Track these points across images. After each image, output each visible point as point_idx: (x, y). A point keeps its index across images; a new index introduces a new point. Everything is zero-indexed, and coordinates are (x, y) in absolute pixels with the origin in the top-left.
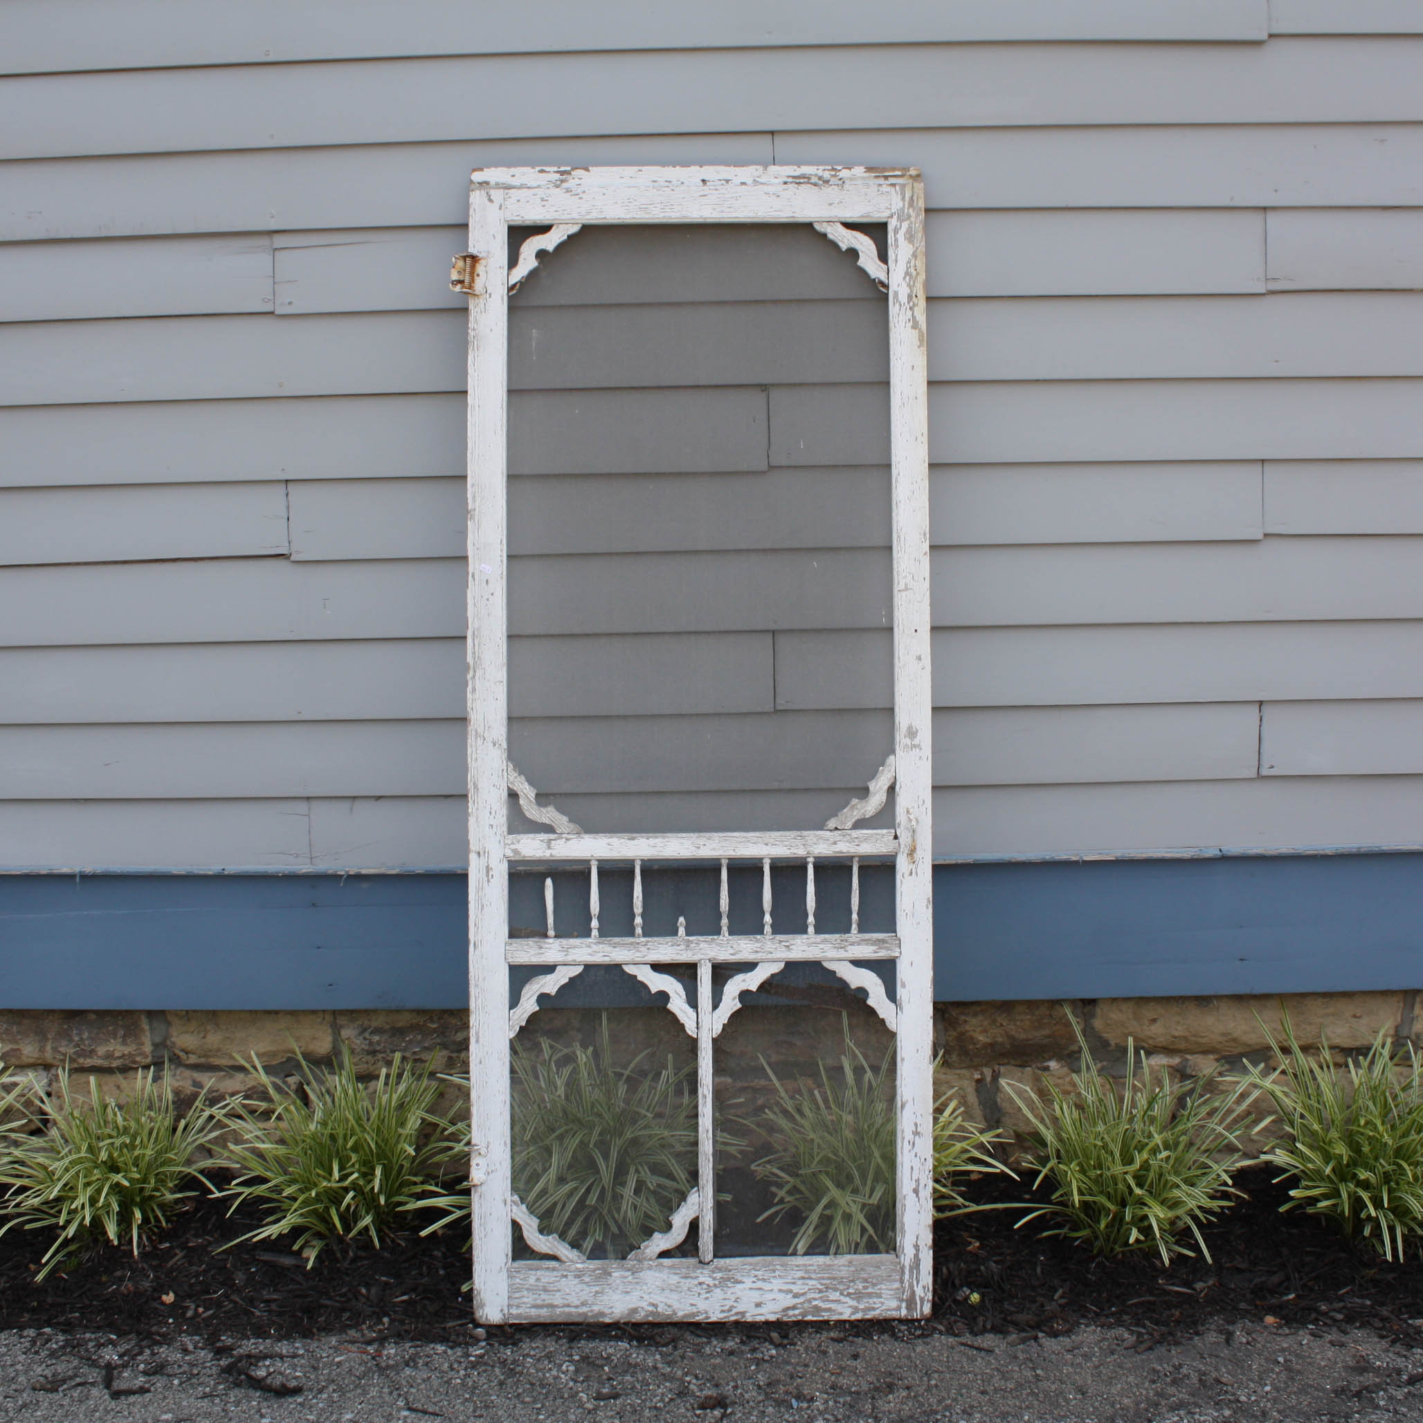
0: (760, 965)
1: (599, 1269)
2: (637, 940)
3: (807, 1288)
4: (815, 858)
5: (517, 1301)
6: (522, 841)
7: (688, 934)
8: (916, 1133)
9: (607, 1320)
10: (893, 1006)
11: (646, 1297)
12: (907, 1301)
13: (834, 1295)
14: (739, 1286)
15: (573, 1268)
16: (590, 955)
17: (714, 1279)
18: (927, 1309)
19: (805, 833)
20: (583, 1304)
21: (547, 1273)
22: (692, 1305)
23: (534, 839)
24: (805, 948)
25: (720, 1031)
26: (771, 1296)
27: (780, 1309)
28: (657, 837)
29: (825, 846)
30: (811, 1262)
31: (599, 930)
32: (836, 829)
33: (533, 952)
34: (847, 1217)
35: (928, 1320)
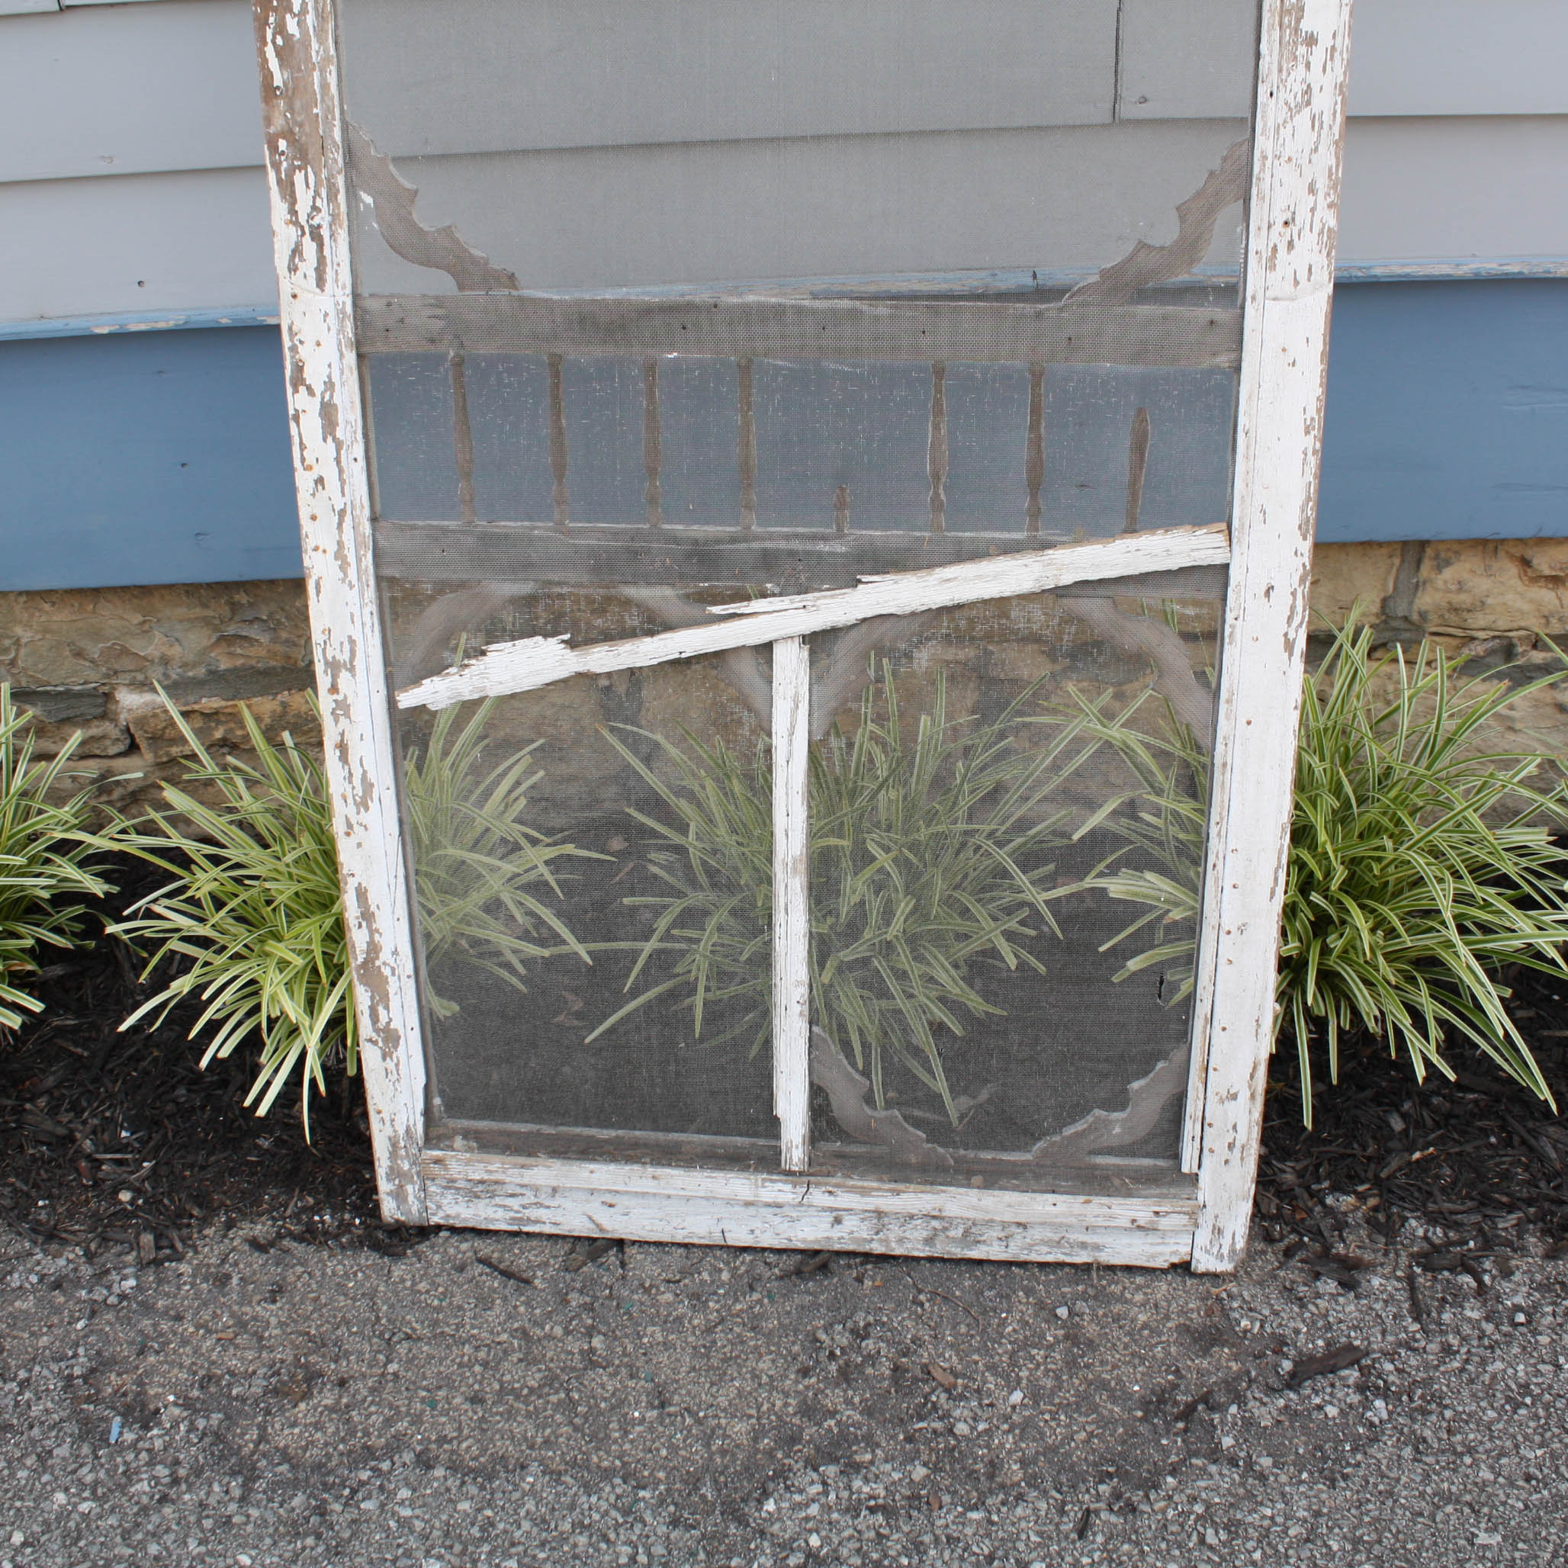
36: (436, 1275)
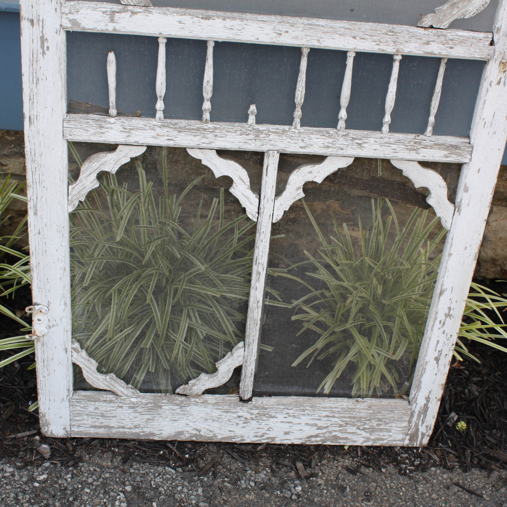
0: (328, 158)
1: (151, 403)
2: (205, 126)
3: (330, 423)
4: (403, 56)
5: (79, 422)
6: (81, 11)
7: (259, 121)
8: (448, 315)
9: (156, 438)
10: (451, 207)
11: (191, 424)
12: (411, 435)
13: (351, 429)
14: (272, 420)
15: (127, 401)
16: (155, 138)
17: (252, 414)
18: (425, 441)
19: (397, 28)
20: (136, 427)
21: (105, 404)
22: (230, 431)
23: (95, 9)
24: (377, 147)
25: (280, 217)
26: (299, 427)
27: (305, 437)
28: (234, 18)
29: (417, 45)
30: (337, 405)
31: (164, 111)
32: (431, 27)
33: (93, 131)
34: (371, 367)
35: (424, 448)
36: (438, 491)
